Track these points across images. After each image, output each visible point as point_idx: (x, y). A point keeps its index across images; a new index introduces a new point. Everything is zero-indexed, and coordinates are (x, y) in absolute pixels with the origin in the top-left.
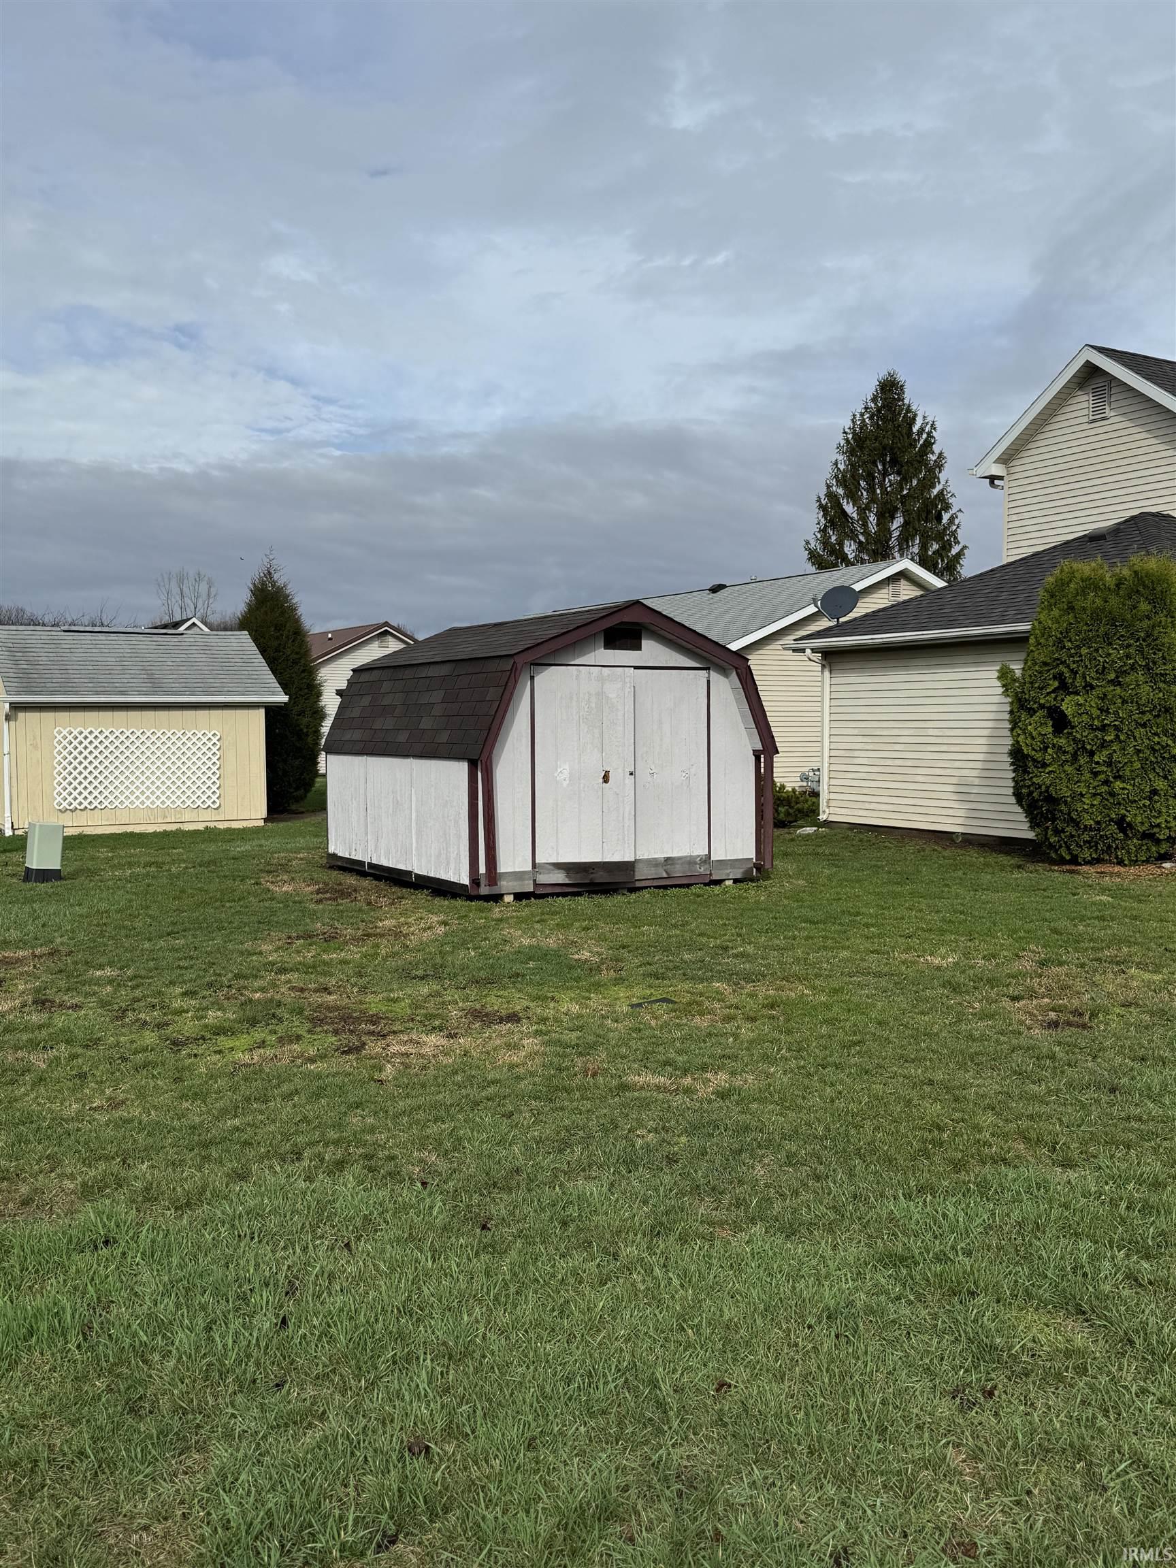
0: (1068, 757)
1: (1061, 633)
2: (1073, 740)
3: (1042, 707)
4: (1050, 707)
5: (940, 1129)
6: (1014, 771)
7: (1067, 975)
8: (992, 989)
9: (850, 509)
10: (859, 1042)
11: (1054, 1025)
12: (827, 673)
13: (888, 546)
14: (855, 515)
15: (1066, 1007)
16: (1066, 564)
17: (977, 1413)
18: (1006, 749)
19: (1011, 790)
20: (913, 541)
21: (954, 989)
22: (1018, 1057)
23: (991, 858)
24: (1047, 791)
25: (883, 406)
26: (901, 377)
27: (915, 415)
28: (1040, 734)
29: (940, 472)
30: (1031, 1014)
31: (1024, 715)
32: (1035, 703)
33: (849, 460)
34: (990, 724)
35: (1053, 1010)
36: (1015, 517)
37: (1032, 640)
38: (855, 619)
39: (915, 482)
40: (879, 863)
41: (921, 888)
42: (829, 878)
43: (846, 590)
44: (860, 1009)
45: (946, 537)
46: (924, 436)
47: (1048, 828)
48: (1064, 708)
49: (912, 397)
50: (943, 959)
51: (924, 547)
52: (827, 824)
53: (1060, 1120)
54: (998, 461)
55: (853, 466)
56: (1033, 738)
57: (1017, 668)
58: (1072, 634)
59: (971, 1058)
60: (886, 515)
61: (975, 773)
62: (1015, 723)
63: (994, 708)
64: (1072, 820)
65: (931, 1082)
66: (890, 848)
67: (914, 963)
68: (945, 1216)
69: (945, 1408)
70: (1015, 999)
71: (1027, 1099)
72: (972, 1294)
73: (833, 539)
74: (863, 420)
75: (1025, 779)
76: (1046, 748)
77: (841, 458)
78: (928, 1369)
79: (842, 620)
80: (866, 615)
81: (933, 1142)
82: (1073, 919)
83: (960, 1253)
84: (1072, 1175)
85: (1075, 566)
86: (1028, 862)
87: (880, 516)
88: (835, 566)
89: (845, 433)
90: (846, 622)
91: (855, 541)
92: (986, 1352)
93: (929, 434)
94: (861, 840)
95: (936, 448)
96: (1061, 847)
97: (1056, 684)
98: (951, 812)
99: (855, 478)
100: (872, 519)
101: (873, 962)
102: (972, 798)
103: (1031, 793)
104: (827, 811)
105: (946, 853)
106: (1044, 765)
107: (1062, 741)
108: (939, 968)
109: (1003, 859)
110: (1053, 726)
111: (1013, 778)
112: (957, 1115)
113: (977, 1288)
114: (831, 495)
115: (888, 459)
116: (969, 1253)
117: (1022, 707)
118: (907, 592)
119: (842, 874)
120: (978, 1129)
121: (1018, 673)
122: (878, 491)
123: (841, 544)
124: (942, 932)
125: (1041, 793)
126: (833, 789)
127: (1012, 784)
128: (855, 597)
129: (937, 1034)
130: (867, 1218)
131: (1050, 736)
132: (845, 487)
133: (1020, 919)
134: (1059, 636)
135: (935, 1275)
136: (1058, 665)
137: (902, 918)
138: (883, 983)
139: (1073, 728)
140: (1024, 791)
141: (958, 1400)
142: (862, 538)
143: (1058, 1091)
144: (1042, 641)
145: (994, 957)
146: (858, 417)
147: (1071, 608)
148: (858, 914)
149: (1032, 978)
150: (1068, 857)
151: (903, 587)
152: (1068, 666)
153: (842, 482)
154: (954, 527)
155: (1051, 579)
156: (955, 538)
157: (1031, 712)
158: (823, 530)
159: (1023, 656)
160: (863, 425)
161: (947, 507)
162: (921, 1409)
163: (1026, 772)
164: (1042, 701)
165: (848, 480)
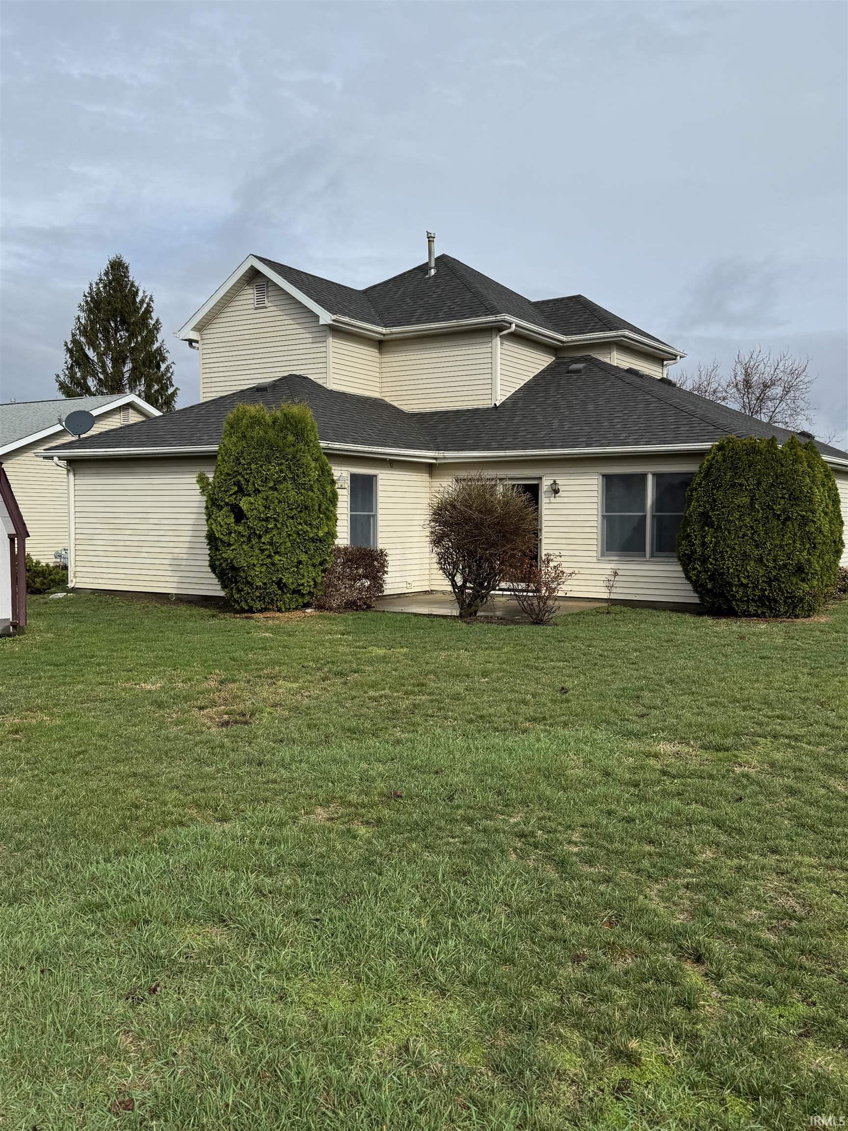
0: (245, 539)
1: (238, 453)
2: (248, 527)
3: (227, 504)
4: (232, 504)
5: (137, 807)
6: (210, 549)
7: (238, 689)
8: (186, 703)
9: (91, 354)
10: (83, 752)
11: (226, 724)
12: (71, 476)
13: (121, 384)
14: (95, 359)
15: (235, 711)
16: (240, 405)
17: (144, 1006)
18: (205, 534)
19: (207, 563)
20: (140, 382)
21: (159, 706)
22: (198, 749)
23: (196, 611)
24: (231, 563)
25: (113, 280)
26: (126, 260)
27: (138, 290)
28: (226, 523)
29: (158, 333)
30: (211, 718)
31: (215, 510)
32: (222, 501)
33: (88, 317)
34: (194, 516)
35: (227, 713)
36: (207, 371)
37: (219, 458)
38: (92, 436)
39: (139, 339)
40: (113, 618)
41: (143, 635)
42: (73, 631)
43: (86, 414)
44: (86, 727)
45: (164, 382)
46: (145, 305)
47: (233, 588)
48: (241, 505)
49: (134, 275)
50: (153, 684)
51: (149, 386)
52: (74, 590)
53: (222, 789)
54: (194, 329)
55: (93, 322)
56: (221, 526)
57: (210, 476)
58: (245, 454)
59: (166, 753)
60: (119, 361)
61: (185, 551)
62: (209, 516)
63: (196, 504)
64: (248, 582)
65: (135, 775)
66: (123, 607)
67: (131, 689)
68: (133, 869)
69: (120, 1008)
70: (201, 708)
71: (202, 778)
72: (147, 922)
73: (79, 374)
74: (99, 289)
75: (216, 555)
76: (230, 533)
77: (82, 314)
78: (110, 982)
79: (82, 436)
80: (100, 434)
81: (130, 818)
82: (245, 651)
83: (141, 894)
84: (227, 826)
85: (248, 408)
86: (220, 612)
87: (114, 361)
88: (81, 395)
89: (85, 296)
90: (86, 438)
91: (95, 378)
92: (152, 961)
93: (148, 304)
94: (101, 602)
95: (154, 315)
96: (242, 601)
97: (236, 489)
98: (167, 579)
99: (94, 331)
100: (109, 364)
101: (100, 691)
102: (182, 568)
103: (221, 564)
104: (74, 580)
105: (164, 608)
106: (229, 545)
107: (241, 528)
108: (150, 692)
109: (203, 611)
110: (234, 518)
111: (209, 554)
112: (150, 796)
113: (151, 916)
114: (75, 341)
115: (119, 319)
116: (147, 893)
117: (214, 504)
118: (134, 418)
119: (83, 628)
120: (165, 803)
121: (211, 480)
122: (113, 342)
123: (85, 379)
124: (155, 665)
125: (227, 564)
126: (78, 564)
127: (209, 559)
128: (93, 420)
129: (143, 740)
130: (74, 881)
131: (233, 525)
132: (86, 336)
133: (211, 652)
134: (236, 455)
135: (121, 914)
136: (237, 475)
137: (126, 658)
138: (106, 706)
139: (247, 519)
140: (217, 563)
141: (130, 1000)
142: (102, 376)
143: (224, 769)
144: (226, 458)
145: (190, 680)
146: (94, 286)
147: (244, 437)
148: (93, 656)
149: (214, 693)
150: (246, 608)
151: (130, 415)
152: (243, 477)
153: (84, 333)
154: (169, 375)
155: (231, 416)
156: (171, 382)
157: (220, 508)
158: (71, 368)
159: (213, 468)
160: (98, 292)
161: (164, 359)
162: (103, 1012)
163: (217, 549)
164: (227, 500)
165: (88, 332)
